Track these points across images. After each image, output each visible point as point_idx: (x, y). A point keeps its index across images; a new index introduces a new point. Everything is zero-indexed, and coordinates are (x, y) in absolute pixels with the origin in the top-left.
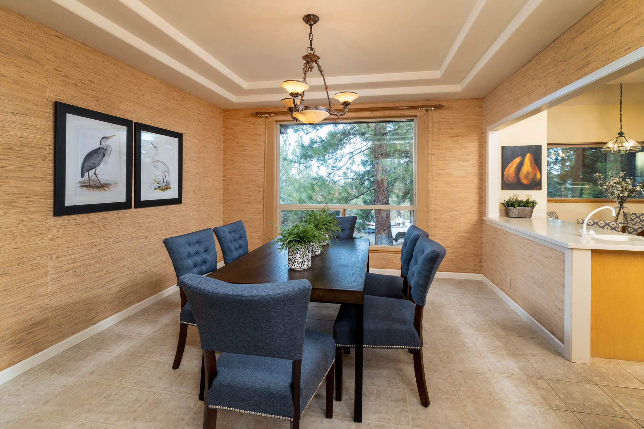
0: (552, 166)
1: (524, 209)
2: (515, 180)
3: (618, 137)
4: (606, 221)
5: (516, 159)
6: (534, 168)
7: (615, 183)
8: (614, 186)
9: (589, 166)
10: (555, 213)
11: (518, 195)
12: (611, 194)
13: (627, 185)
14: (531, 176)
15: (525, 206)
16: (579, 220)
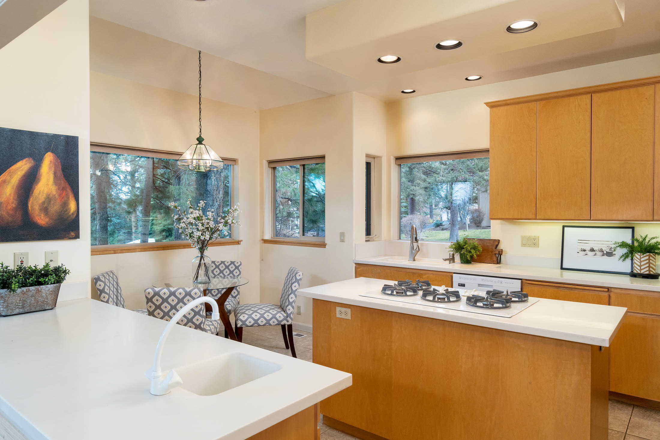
0: (120, 188)
1: (38, 291)
2: (18, 217)
3: (197, 144)
4: (186, 288)
5: (19, 164)
6: (64, 189)
7: (195, 218)
8: (194, 223)
9: (160, 189)
10: (113, 274)
11: (27, 254)
12: (191, 236)
13: (208, 221)
14: (55, 208)
15: (40, 284)
16: (148, 291)
